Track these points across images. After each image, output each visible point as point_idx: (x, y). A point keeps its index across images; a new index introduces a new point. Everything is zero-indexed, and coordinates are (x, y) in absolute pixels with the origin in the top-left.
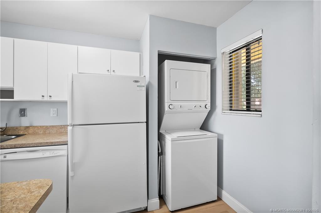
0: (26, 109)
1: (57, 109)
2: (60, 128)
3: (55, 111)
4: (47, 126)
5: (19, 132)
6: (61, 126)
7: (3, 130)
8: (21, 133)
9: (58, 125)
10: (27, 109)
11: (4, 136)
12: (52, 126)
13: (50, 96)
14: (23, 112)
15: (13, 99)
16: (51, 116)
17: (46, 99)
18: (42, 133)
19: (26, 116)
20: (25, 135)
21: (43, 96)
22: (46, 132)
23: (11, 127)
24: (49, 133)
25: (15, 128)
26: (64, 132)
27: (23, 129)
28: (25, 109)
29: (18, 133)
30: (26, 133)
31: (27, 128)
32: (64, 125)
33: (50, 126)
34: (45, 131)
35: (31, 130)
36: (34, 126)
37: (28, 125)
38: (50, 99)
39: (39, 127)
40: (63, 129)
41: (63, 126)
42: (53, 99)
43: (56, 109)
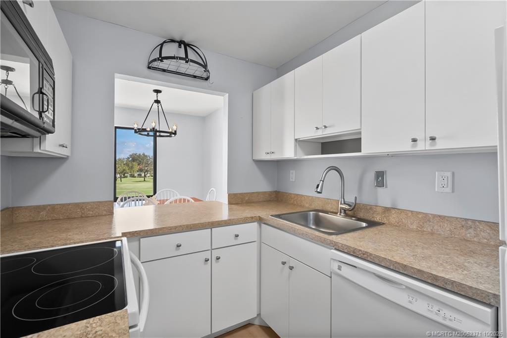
0: (386, 171)
1: (453, 174)
2: (463, 226)
3: (446, 179)
4: (426, 215)
5: (374, 215)
6: (466, 220)
7: (352, 208)
8: (378, 219)
9: (457, 218)
10: (388, 173)
11: (353, 218)
12: (440, 216)
13: (433, 139)
14: (380, 178)
15: (361, 152)
16: (436, 190)
17: (423, 146)
18: (415, 227)
19: (386, 187)
20: (383, 224)
21: (414, 140)
22: (425, 229)
23: (363, 205)
24: (432, 233)
25: (368, 207)
26: (475, 239)
27: (379, 210)
28: (383, 172)
29: (373, 217)
30: (385, 221)
31: (387, 210)
32: (474, 221)
33: (434, 216)
34: (421, 223)
35: (393, 218)
36: (399, 209)
37: (389, 205)
38: (431, 145)
39: (410, 214)
40: (471, 231)
41: (470, 223)
42: (440, 145)
43: (449, 174)
